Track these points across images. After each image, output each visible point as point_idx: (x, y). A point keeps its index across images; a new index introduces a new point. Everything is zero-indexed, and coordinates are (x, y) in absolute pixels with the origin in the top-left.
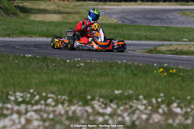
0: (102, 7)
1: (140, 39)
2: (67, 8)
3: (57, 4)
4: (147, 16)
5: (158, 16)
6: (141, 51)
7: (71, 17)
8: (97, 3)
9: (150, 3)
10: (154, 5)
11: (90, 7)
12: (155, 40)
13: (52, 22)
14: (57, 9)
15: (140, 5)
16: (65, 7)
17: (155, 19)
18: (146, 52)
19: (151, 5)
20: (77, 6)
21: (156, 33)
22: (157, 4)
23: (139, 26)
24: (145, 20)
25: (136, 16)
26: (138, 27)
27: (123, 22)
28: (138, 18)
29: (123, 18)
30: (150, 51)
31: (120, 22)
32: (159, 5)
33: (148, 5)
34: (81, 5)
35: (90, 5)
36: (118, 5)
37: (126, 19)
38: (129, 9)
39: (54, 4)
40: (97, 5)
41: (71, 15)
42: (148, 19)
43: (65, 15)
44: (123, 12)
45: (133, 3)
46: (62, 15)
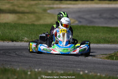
0: (58, 6)
1: (99, 42)
2: (23, 7)
3: (12, 3)
4: (105, 15)
5: (116, 15)
6: (101, 56)
7: (26, 17)
8: (53, 2)
9: (107, 2)
10: (111, 4)
11: (46, 6)
12: (114, 43)
13: (7, 23)
14: (12, 8)
15: (97, 3)
16: (20, 6)
17: (113, 19)
18: (107, 58)
19: (108, 4)
20: (32, 5)
21: (115, 34)
22: (115, 2)
23: (97, 27)
24: (102, 20)
25: (94, 15)
26: (96, 29)
27: (80, 22)
28: (95, 18)
29: (80, 17)
30: (111, 57)
31: (77, 22)
32: (116, 4)
33: (106, 3)
34: (36, 5)
35: (46, 4)
36: (74, 4)
37: (83, 18)
38: (86, 8)
39: (9, 3)
40: (53, 4)
41: (26, 14)
42: (105, 18)
43: (21, 15)
44: (79, 11)
45: (89, 2)
46: (18, 15)
